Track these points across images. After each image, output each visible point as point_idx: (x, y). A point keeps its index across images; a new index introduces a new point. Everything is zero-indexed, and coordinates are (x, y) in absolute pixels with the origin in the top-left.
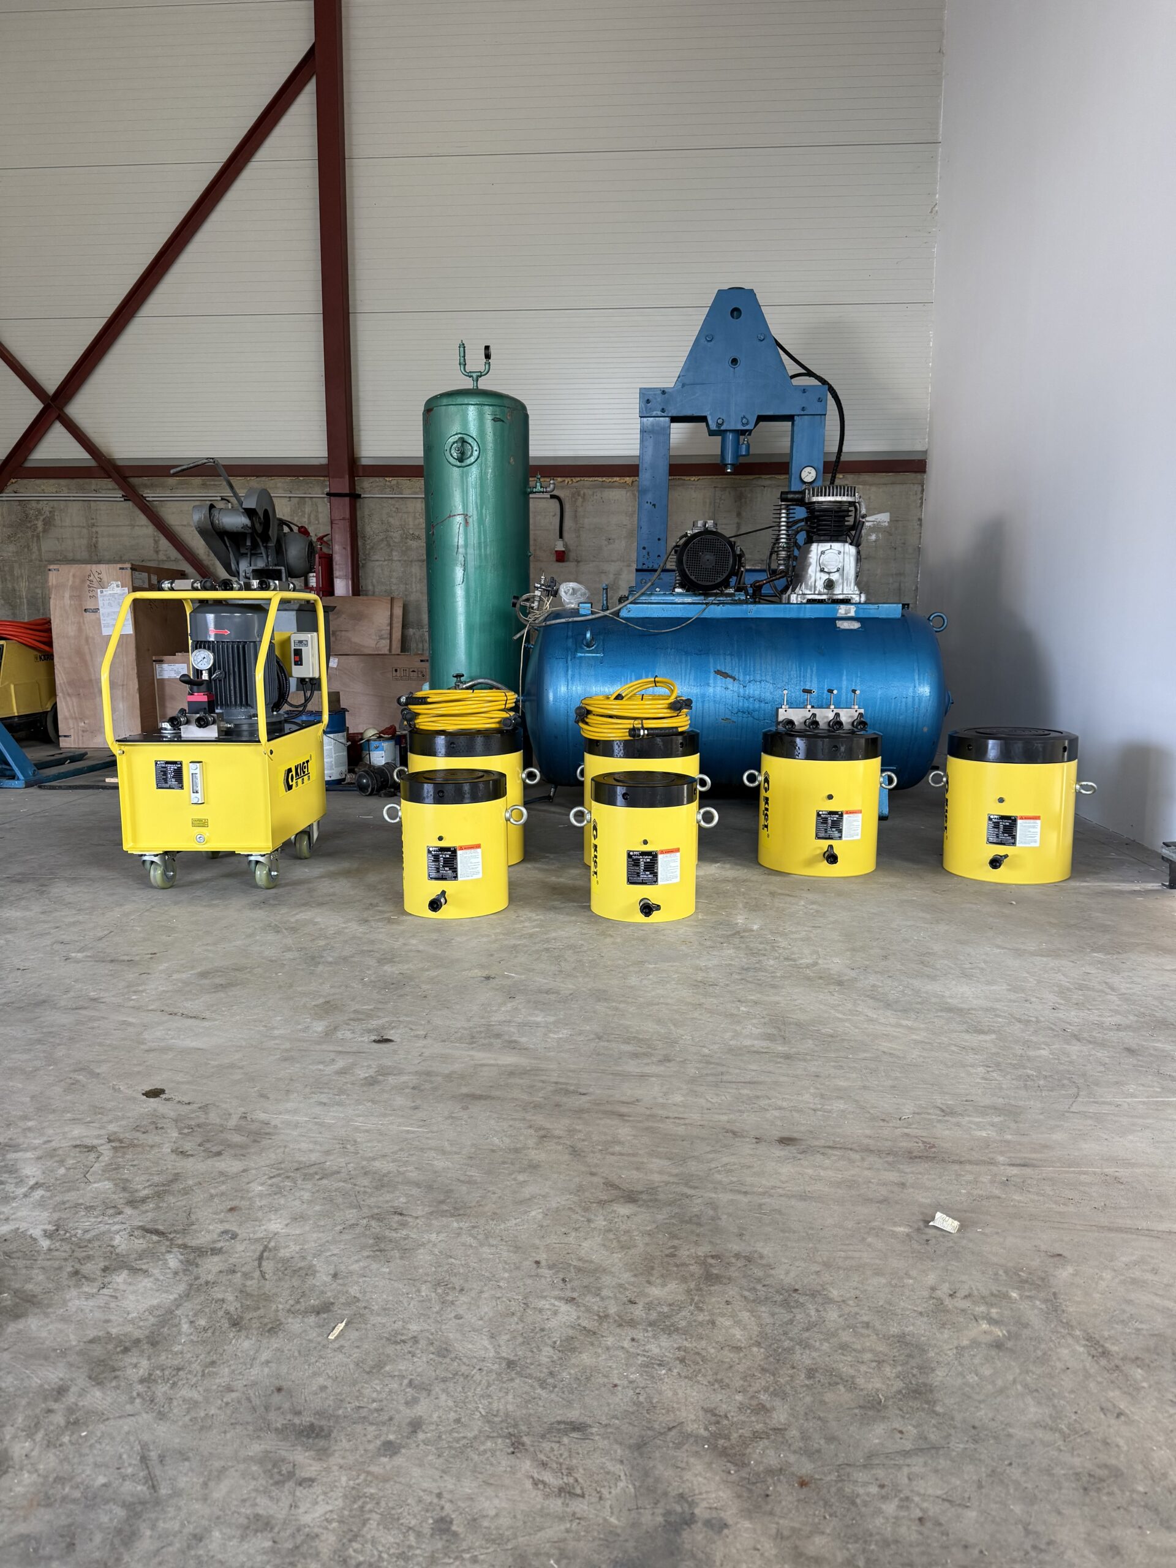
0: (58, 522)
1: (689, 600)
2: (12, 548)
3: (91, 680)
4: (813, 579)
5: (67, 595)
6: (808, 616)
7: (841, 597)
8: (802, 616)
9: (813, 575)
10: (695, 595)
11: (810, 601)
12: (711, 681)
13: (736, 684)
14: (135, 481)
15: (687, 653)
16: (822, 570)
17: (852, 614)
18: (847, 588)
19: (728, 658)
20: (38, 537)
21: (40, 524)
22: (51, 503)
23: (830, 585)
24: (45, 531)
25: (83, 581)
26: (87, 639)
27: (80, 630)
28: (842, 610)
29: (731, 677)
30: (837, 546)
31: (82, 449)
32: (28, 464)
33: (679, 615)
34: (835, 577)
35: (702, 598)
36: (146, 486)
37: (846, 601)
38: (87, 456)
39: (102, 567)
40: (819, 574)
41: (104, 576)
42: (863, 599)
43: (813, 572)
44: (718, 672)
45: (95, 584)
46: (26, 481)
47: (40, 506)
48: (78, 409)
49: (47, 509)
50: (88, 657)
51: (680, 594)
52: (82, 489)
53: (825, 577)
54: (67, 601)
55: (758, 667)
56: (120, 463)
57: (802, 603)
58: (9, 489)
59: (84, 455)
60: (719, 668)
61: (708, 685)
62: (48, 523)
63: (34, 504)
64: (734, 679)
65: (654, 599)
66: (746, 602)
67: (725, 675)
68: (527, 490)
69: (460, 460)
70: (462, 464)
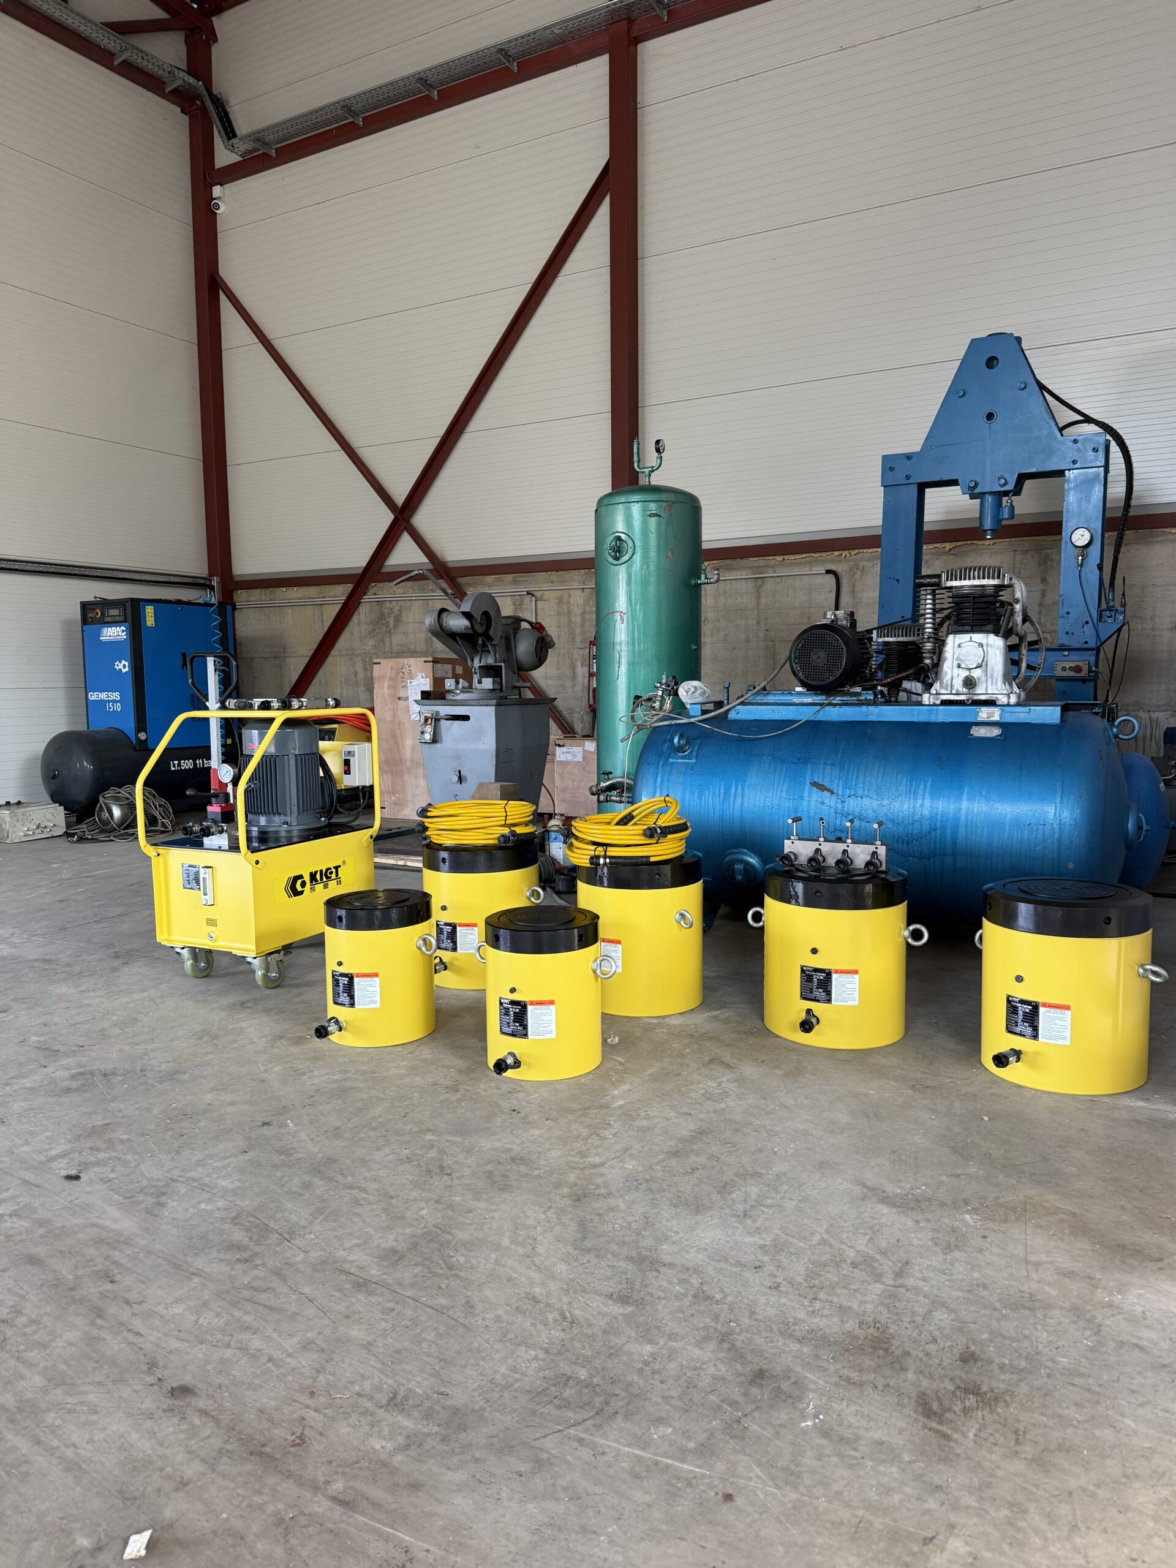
0: (404, 619)
1: (809, 700)
2: (371, 642)
3: (401, 760)
4: (949, 677)
5: (386, 685)
6: (941, 719)
7: (983, 697)
8: (933, 719)
9: (949, 671)
10: (816, 694)
11: (945, 703)
12: (806, 794)
13: (834, 799)
14: (461, 580)
15: (783, 761)
16: (959, 666)
17: (996, 717)
18: (994, 685)
19: (828, 768)
20: (390, 632)
21: (391, 620)
22: (399, 603)
23: (969, 683)
24: (395, 627)
25: (398, 673)
26: (399, 723)
27: (394, 715)
28: (984, 713)
29: (828, 790)
30: (978, 637)
31: (422, 554)
32: (385, 570)
33: (791, 717)
34: (976, 674)
35: (824, 697)
36: (469, 585)
37: (991, 703)
38: (426, 560)
39: (412, 661)
40: (956, 670)
41: (413, 668)
42: (1013, 699)
43: (948, 667)
44: (815, 784)
45: (406, 675)
46: (382, 584)
47: (391, 606)
48: (422, 519)
49: (397, 608)
50: (399, 739)
51: (800, 693)
52: (423, 590)
53: (964, 674)
54: (386, 691)
55: (861, 780)
56: (451, 565)
57: (934, 705)
58: (371, 592)
59: (423, 559)
60: (816, 780)
61: (802, 798)
62: (398, 620)
63: (387, 604)
64: (832, 793)
65: (771, 698)
66: (874, 703)
67: (822, 788)
68: (693, 582)
69: (617, 559)
70: (619, 562)
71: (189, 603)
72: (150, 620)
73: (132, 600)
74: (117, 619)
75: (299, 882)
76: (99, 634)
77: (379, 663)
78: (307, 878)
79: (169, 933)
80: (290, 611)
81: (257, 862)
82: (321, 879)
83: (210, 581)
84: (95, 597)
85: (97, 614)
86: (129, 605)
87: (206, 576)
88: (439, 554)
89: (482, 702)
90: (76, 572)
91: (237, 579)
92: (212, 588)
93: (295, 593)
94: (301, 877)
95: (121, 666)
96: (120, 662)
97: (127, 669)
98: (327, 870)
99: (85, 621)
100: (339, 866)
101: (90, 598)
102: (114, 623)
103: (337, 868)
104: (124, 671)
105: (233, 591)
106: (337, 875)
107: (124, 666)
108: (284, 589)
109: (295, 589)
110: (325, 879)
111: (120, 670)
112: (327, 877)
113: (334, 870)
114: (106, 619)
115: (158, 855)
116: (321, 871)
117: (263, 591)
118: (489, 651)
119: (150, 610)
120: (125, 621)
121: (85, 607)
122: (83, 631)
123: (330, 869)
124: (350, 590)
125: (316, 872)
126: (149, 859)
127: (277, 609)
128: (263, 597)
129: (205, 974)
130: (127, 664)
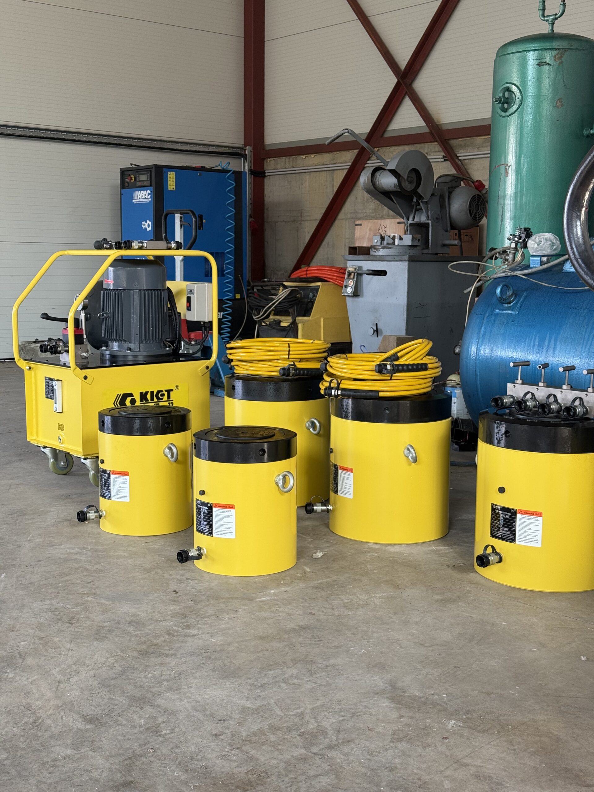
25: (375, 234)
31: (421, 119)
32: (387, 135)
36: (461, 146)
38: (423, 124)
39: (387, 222)
41: (388, 229)
46: (384, 149)
48: (422, 83)
59: (421, 122)
68: (585, 133)
69: (505, 110)
70: (507, 114)
71: (211, 170)
72: (171, 185)
73: (156, 166)
74: (145, 183)
75: (129, 399)
76: (132, 197)
77: (361, 225)
78: (137, 397)
79: (37, 436)
80: (308, 177)
81: (86, 378)
82: (152, 399)
83: (245, 150)
84: (131, 164)
85: (131, 179)
86: (153, 170)
87: (241, 146)
88: (435, 116)
89: (397, 259)
90: (125, 143)
91: (268, 148)
92: (245, 156)
93: (313, 160)
94: (131, 395)
95: (146, 226)
96: (146, 222)
97: (150, 228)
98: (158, 392)
99: (123, 186)
100: (172, 390)
101: (127, 165)
102: (143, 187)
103: (169, 391)
104: (148, 229)
105: (264, 159)
106: (169, 397)
107: (149, 225)
108: (304, 157)
109: (313, 156)
110: (155, 400)
111: (146, 228)
112: (158, 398)
113: (166, 393)
114: (139, 184)
115: (30, 368)
116: (152, 393)
117: (287, 159)
118: (421, 209)
119: (171, 176)
120: (151, 186)
121: (124, 173)
122: (121, 194)
123: (162, 391)
124: (356, 153)
125: (147, 393)
126: (21, 372)
127: (297, 175)
128: (287, 165)
129: (65, 472)
130: (150, 223)
